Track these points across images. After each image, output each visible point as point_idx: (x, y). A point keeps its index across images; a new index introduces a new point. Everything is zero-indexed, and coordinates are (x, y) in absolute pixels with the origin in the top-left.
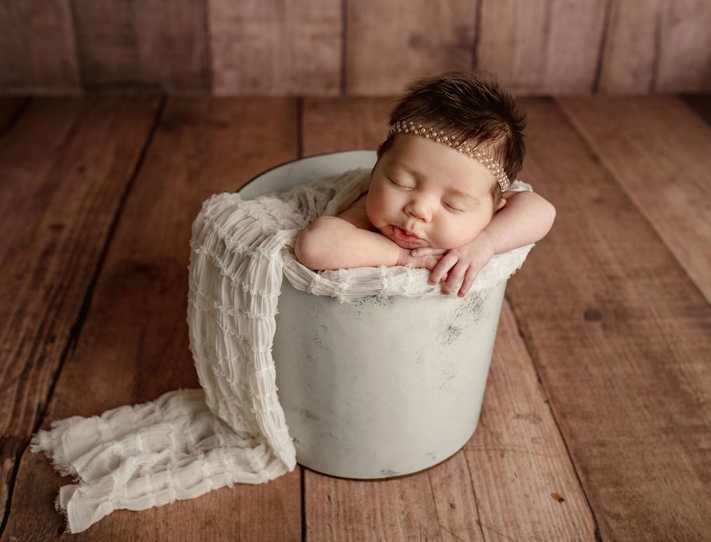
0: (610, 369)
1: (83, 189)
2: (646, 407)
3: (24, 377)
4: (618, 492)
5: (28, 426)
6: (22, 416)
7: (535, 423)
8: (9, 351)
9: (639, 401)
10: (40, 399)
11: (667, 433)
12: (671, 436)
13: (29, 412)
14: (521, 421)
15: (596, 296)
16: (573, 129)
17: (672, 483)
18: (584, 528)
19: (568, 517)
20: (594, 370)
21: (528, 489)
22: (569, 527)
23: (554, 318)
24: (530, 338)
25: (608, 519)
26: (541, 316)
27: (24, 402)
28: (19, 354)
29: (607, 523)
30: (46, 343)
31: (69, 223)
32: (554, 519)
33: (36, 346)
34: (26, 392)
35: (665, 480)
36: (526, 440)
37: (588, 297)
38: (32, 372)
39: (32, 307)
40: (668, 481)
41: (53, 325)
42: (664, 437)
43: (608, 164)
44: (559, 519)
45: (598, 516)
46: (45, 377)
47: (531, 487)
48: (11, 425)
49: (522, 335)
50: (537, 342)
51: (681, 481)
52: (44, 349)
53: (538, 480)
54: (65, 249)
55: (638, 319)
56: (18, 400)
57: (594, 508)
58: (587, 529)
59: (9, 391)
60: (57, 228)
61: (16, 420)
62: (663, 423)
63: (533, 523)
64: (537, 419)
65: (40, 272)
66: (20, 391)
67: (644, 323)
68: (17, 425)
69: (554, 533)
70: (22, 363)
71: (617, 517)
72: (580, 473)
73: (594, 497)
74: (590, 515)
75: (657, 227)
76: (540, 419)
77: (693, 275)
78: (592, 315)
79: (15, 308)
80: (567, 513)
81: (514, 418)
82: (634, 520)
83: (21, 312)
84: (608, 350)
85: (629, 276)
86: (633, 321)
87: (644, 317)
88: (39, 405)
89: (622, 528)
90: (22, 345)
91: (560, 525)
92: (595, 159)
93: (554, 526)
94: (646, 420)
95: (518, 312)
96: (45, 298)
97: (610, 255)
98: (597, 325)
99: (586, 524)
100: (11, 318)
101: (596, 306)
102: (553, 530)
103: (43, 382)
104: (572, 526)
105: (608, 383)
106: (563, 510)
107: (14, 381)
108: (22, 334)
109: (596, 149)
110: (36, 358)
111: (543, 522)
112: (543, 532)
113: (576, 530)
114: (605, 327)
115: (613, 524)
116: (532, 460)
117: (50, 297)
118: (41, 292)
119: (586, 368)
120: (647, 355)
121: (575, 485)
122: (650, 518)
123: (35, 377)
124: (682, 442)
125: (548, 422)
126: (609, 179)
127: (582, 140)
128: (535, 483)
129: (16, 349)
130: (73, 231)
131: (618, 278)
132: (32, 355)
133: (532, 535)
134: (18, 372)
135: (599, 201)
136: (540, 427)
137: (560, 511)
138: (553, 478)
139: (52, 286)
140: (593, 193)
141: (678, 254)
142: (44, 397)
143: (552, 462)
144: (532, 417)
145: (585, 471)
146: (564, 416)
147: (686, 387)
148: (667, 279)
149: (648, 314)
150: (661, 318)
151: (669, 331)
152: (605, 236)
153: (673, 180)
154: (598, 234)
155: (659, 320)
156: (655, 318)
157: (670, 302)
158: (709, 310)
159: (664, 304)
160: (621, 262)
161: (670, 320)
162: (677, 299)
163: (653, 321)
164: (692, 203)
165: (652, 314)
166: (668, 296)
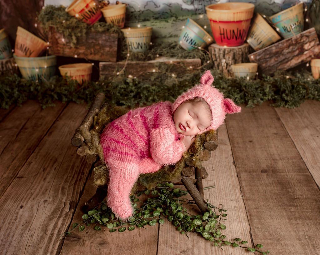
0: (266, 187)
2: (275, 199)
3: (75, 184)
4: (260, 222)
5: (77, 197)
6: (75, 194)
7: (236, 202)
8: (70, 176)
9: (274, 197)
10: (80, 189)
11: (280, 206)
12: (282, 207)
13: (77, 193)
14: (232, 202)
15: (267, 165)
17: (278, 220)
18: (246, 231)
19: (242, 227)
20: (260, 188)
21: (230, 219)
22: (242, 230)
23: (250, 172)
24: (240, 177)
25: (255, 228)
26: (246, 171)
27: (76, 190)
28: (73, 177)
29: (254, 230)
30: (82, 175)
32: (237, 228)
33: (78, 175)
34: (76, 188)
35: (276, 219)
36: (232, 207)
37: (264, 166)
38: (78, 183)
39: (77, 164)
40: (277, 219)
41: (83, 169)
42: (279, 207)
43: (283, 121)
44: (239, 228)
45: (251, 227)
46: (82, 183)
47: (231, 219)
48: (72, 197)
49: (238, 177)
50: (242, 179)
51: (281, 220)
52: (81, 177)
53: (234, 218)
55: (280, 173)
56: (74, 190)
57: (251, 226)
58: (247, 231)
59: (71, 187)
61: (74, 195)
62: (280, 204)
63: (230, 228)
64: (237, 201)
66: (74, 187)
67: (282, 174)
68: (74, 197)
69: (236, 231)
70: (74, 180)
71: (258, 228)
72: (248, 216)
73: (252, 222)
74: (249, 227)
75: (295, 143)
76: (238, 201)
77: (304, 159)
78: (264, 171)
79: (71, 164)
80: (242, 226)
81: (230, 201)
82: (263, 229)
83: (73, 166)
84: (267, 182)
85: (281, 159)
86: (279, 174)
87: (282, 172)
88: (80, 192)
89: (259, 231)
90: (74, 175)
91: (239, 229)
92: (279, 119)
93: (237, 229)
94: (274, 202)
95: (238, 169)
96: (81, 162)
97: (275, 152)
98: (265, 174)
99: (247, 229)
100: (70, 167)
101: (266, 168)
102: (236, 230)
103: (81, 186)
104: (243, 229)
105: (264, 192)
106: (241, 226)
107: (72, 185)
108: (74, 172)
109: (280, 115)
110: (79, 179)
111: (234, 228)
112: (233, 231)
113: (244, 231)
114: (267, 175)
115: (256, 230)
116: (233, 212)
117: (82, 161)
119: (258, 187)
120: (280, 183)
121: (246, 219)
122: (269, 229)
123: (79, 184)
124: (285, 209)
125: (241, 201)
126: (282, 126)
128: (233, 219)
129: (72, 176)
131: (277, 160)
132: (77, 178)
133: (229, 231)
134: (73, 182)
135: (276, 134)
136: (238, 203)
137: (240, 226)
138: (239, 217)
140: (275, 131)
141: (301, 152)
142: (82, 189)
143: (240, 213)
144: (236, 200)
145: (250, 215)
146: (247, 200)
147: (291, 194)
148: (294, 160)
149: (284, 171)
150: (288, 172)
151: (290, 177)
152: (275, 146)
153: (307, 127)
154: (273, 145)
155: (287, 173)
156: (286, 173)
157: (293, 168)
158: (307, 170)
159: (291, 168)
160: (279, 155)
161: (291, 173)
162: (296, 167)
163: (285, 173)
164: (312, 135)
165: (286, 171)
166: (293, 166)
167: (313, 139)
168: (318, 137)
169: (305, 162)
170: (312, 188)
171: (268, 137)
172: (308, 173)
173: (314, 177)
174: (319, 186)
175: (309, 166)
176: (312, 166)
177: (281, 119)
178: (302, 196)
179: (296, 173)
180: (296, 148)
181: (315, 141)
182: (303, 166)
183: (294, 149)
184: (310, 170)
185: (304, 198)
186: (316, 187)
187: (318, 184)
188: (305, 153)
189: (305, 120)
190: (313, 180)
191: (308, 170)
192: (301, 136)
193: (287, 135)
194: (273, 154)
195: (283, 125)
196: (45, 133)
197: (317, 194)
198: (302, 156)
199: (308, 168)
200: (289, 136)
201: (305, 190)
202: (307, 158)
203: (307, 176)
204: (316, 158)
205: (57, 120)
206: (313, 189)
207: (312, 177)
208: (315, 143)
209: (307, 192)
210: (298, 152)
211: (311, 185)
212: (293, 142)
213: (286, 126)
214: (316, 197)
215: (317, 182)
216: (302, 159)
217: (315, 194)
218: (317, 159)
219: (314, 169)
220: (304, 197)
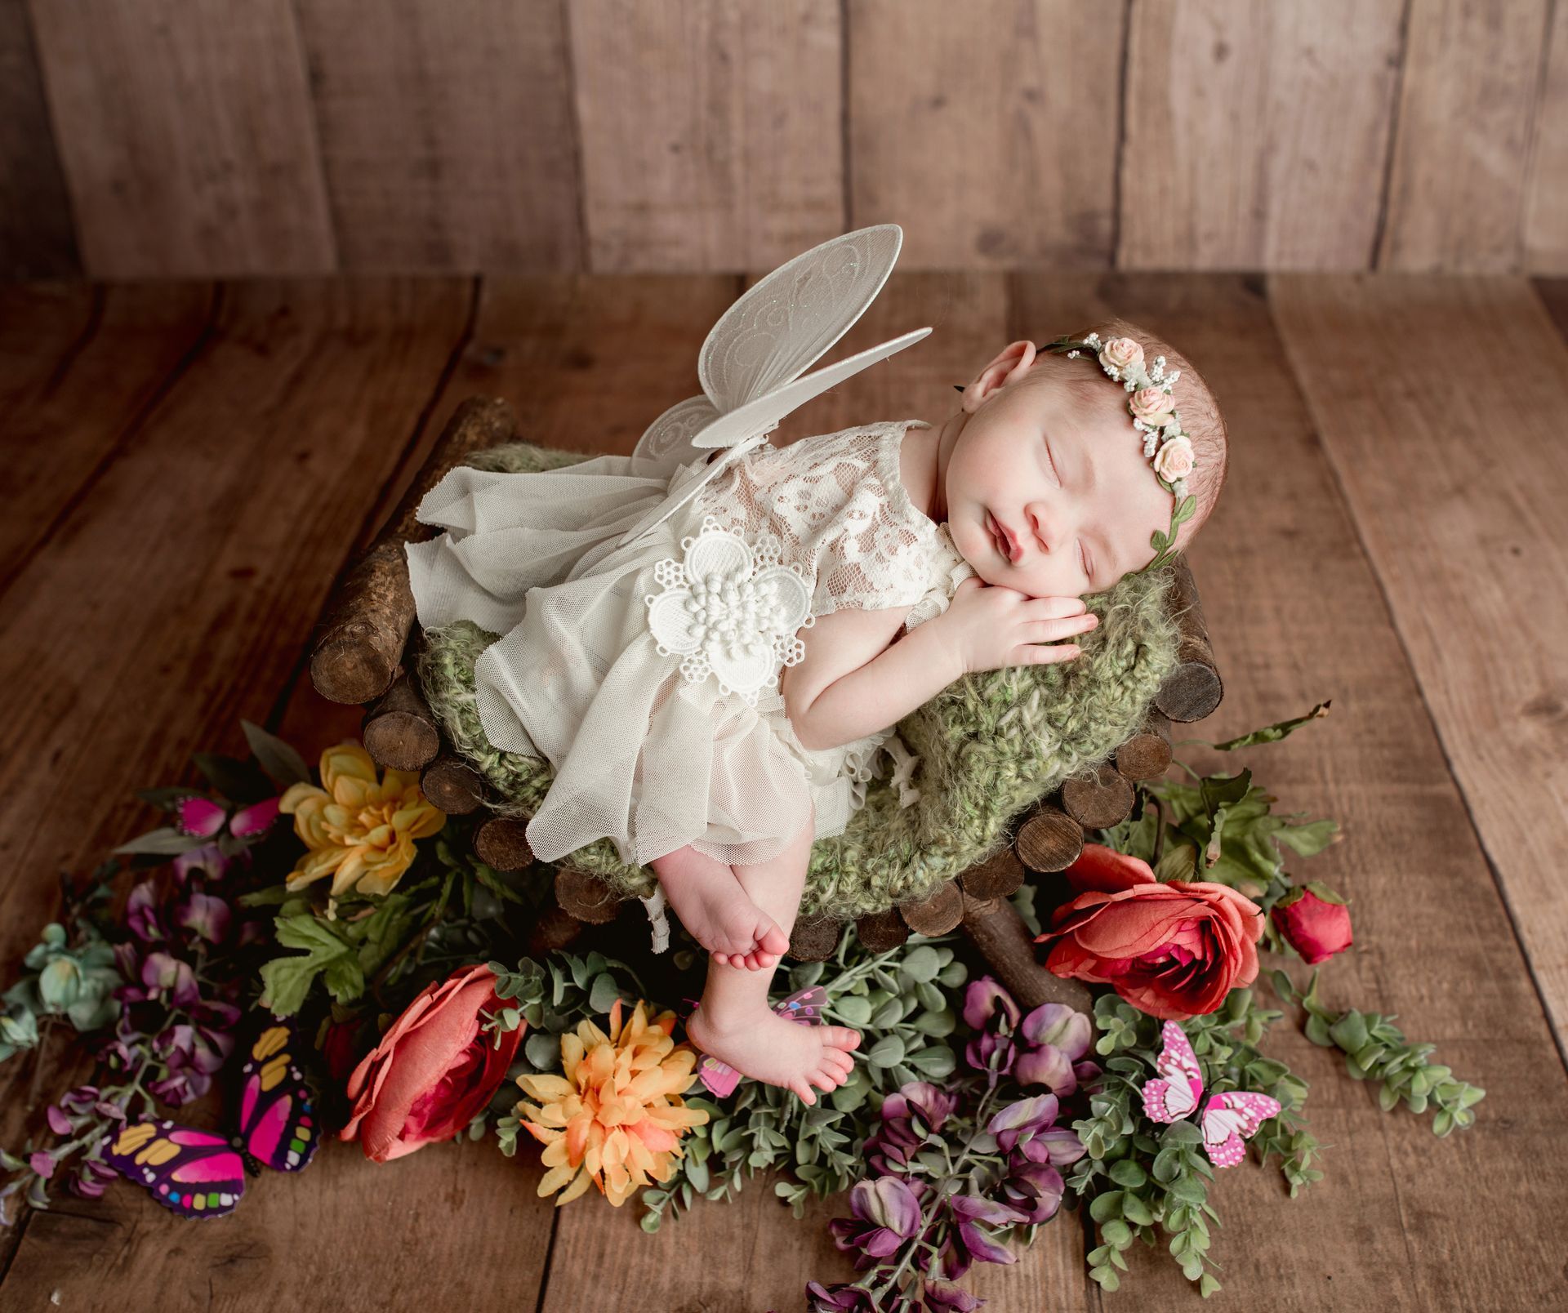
1: (301, 497)
16: (1287, 371)
31: (264, 566)
39: (178, 729)
43: (1335, 452)
54: (252, 617)
55: (1291, 782)
60: (243, 574)
65: (201, 662)
67: (1301, 792)
75: (1392, 593)
77: (1434, 698)
83: (159, 737)
87: (1305, 780)
92: (1313, 441)
96: (204, 711)
97: (1276, 648)
109: (1321, 417)
118: (199, 698)
126: (1330, 485)
127: (1299, 395)
130: (270, 580)
135: (1290, 534)
139: (219, 686)
140: (1284, 516)
141: (1418, 650)
148: (1377, 704)
149: (1315, 774)
150: (1337, 782)
151: (1346, 809)
152: (1278, 611)
153: (1460, 490)
154: (1267, 605)
155: (1332, 786)
156: (1325, 782)
157: (1367, 751)
158: (1442, 769)
159: (1353, 754)
160: (1295, 666)
161: (1354, 788)
162: (1382, 745)
163: (1319, 788)
164: (1484, 541)
165: (1322, 773)
166: (1367, 738)
167: (1492, 566)
168: (1516, 552)
169: (1436, 711)
170: (1459, 881)
171: (1245, 552)
172: (1447, 789)
173: (1478, 814)
174: (1502, 869)
175: (1455, 740)
176: (1472, 738)
177: (1328, 442)
178: (1398, 935)
179: (1379, 788)
180: (1392, 624)
181: (1499, 577)
182: (1419, 742)
183: (1383, 630)
184: (1458, 769)
185: (1408, 949)
186: (1486, 880)
187: (1496, 858)
188: (1439, 657)
189: (1457, 448)
190: (1471, 835)
191: (1448, 764)
192: (1423, 548)
193: (1347, 543)
194: (1259, 660)
195: (1330, 481)
196: (43, 529)
197: (1486, 923)
198: (1422, 677)
199: (1450, 752)
200: (1356, 548)
201: (1418, 896)
202: (1447, 692)
203: (1440, 802)
204: (1495, 690)
205: (120, 452)
206: (1462, 890)
207: (1468, 811)
208: (1498, 594)
209: (1431, 910)
210: (1404, 651)
211: (1455, 862)
212: (1379, 585)
213: (1347, 487)
214: (1474, 943)
215: (1490, 846)
216: (1419, 692)
217: (1472, 922)
218: (1503, 696)
219: (1481, 758)
220: (1413, 943)
